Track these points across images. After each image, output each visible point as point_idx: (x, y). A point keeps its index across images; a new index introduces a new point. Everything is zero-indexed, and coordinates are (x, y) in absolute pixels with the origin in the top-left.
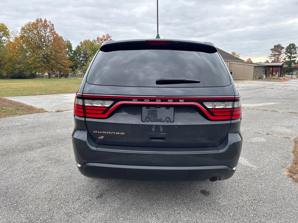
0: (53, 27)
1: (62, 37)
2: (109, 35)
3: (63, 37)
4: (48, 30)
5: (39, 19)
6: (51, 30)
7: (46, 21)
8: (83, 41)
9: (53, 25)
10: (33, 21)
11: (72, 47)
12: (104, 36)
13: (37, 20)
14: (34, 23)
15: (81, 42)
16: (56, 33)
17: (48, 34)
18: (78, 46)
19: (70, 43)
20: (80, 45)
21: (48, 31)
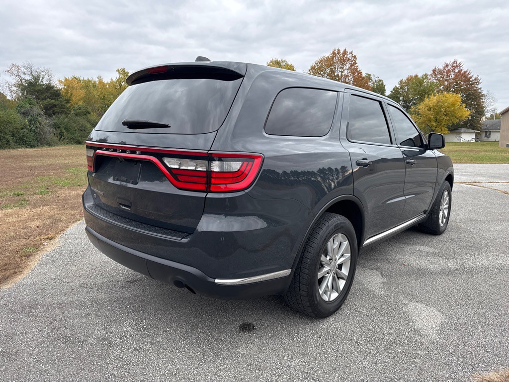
0: (355, 61)
1: (370, 75)
2: (458, 62)
3: (372, 75)
4: (348, 66)
5: (336, 51)
6: (352, 65)
7: (345, 52)
8: (404, 79)
9: (355, 57)
10: (328, 54)
11: (385, 91)
12: (447, 65)
13: (334, 53)
14: (328, 57)
15: (401, 81)
16: (358, 70)
17: (346, 72)
18: (396, 87)
19: (382, 84)
20: (398, 86)
21: (347, 68)
